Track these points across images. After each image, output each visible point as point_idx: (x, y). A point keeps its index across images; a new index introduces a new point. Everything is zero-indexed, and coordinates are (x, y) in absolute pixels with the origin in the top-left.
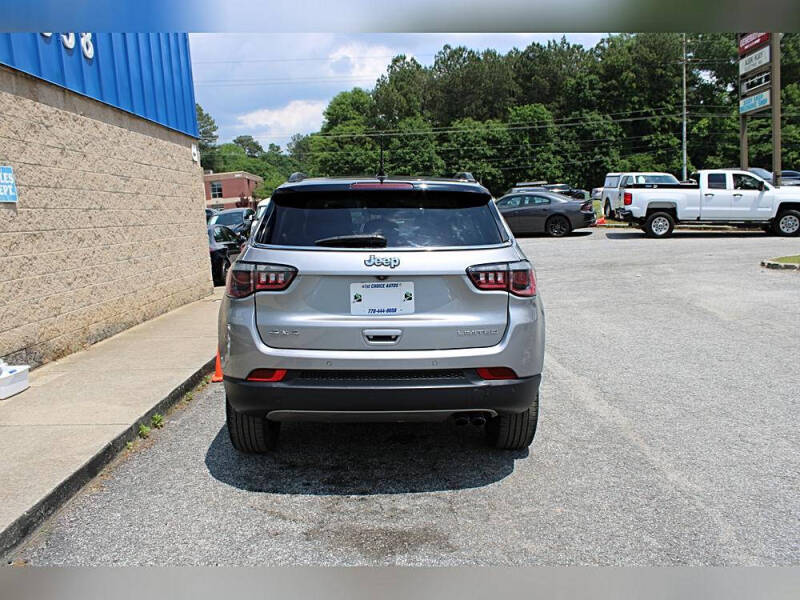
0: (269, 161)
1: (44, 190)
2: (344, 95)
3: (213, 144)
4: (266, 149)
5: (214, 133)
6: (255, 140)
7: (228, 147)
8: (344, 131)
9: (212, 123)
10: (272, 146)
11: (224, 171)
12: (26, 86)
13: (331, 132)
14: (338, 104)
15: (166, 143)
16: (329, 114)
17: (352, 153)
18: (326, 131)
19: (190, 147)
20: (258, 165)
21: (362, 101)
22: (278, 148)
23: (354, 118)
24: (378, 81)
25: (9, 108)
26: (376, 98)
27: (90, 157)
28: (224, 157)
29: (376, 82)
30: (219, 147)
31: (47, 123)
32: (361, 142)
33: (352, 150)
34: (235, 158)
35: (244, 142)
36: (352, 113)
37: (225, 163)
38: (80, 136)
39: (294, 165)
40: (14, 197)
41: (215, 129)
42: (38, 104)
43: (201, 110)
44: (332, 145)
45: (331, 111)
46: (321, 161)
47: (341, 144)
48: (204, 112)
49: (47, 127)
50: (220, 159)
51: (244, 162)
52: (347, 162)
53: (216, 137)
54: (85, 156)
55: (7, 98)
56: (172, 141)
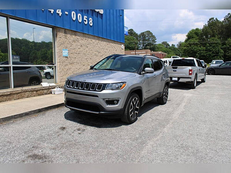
0: (171, 49)
2: (193, 30)
3: (155, 44)
4: (171, 45)
5: (156, 41)
6: (168, 43)
7: (160, 44)
8: (192, 41)
9: (155, 38)
10: (172, 45)
11: (157, 51)
12: (74, 33)
13: (188, 41)
14: (191, 33)
15: (113, 44)
16: (188, 36)
17: (193, 48)
18: (186, 41)
19: (121, 45)
20: (168, 50)
21: (198, 32)
22: (174, 45)
23: (195, 37)
24: (204, 26)
26: (203, 31)
27: (89, 47)
28: (158, 47)
30: (157, 44)
32: (197, 44)
33: (193, 47)
34: (161, 48)
35: (165, 43)
36: (195, 36)
37: (158, 49)
39: (178, 51)
41: (156, 39)
42: (76, 36)
43: (152, 34)
44: (188, 45)
45: (189, 35)
46: (184, 50)
47: (190, 45)
48: (153, 35)
49: (78, 41)
50: (157, 48)
51: (164, 49)
52: (192, 50)
53: (156, 42)
54: (87, 47)
55: (68, 36)
56: (115, 44)
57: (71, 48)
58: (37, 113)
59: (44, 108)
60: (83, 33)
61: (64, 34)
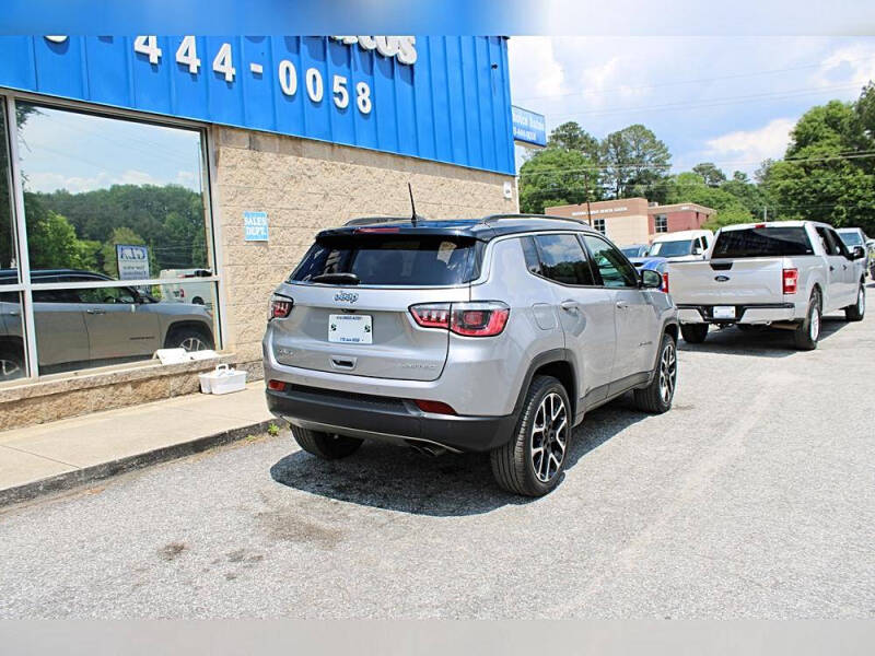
0: (731, 191)
1: (300, 230)
2: (817, 111)
3: (666, 173)
4: (730, 177)
5: (668, 162)
6: (717, 168)
7: (686, 176)
8: (813, 154)
9: (667, 150)
10: (737, 174)
11: (676, 203)
12: (290, 145)
13: (797, 156)
14: (809, 122)
16: (796, 133)
17: (822, 180)
18: (791, 155)
20: (718, 196)
21: (839, 116)
22: (744, 176)
23: (828, 138)
24: (864, 88)
25: (270, 165)
26: (860, 110)
27: (359, 200)
28: (678, 188)
29: (862, 91)
30: (673, 176)
31: (309, 173)
32: (835, 166)
33: (822, 175)
34: (693, 188)
35: (708, 172)
36: (827, 131)
37: (679, 194)
38: (347, 182)
39: (762, 195)
40: (265, 237)
41: (668, 157)
42: (301, 159)
43: (654, 137)
44: (797, 172)
45: (800, 130)
46: (782, 190)
47: (808, 169)
48: (657, 139)
49: (309, 177)
50: (674, 189)
51: (703, 193)
52: (815, 191)
53: (670, 165)
54: (352, 199)
55: (268, 157)
56: (475, 179)
57: (279, 206)
58: (103, 478)
59: (137, 457)
60: (332, 145)
61: (247, 153)
